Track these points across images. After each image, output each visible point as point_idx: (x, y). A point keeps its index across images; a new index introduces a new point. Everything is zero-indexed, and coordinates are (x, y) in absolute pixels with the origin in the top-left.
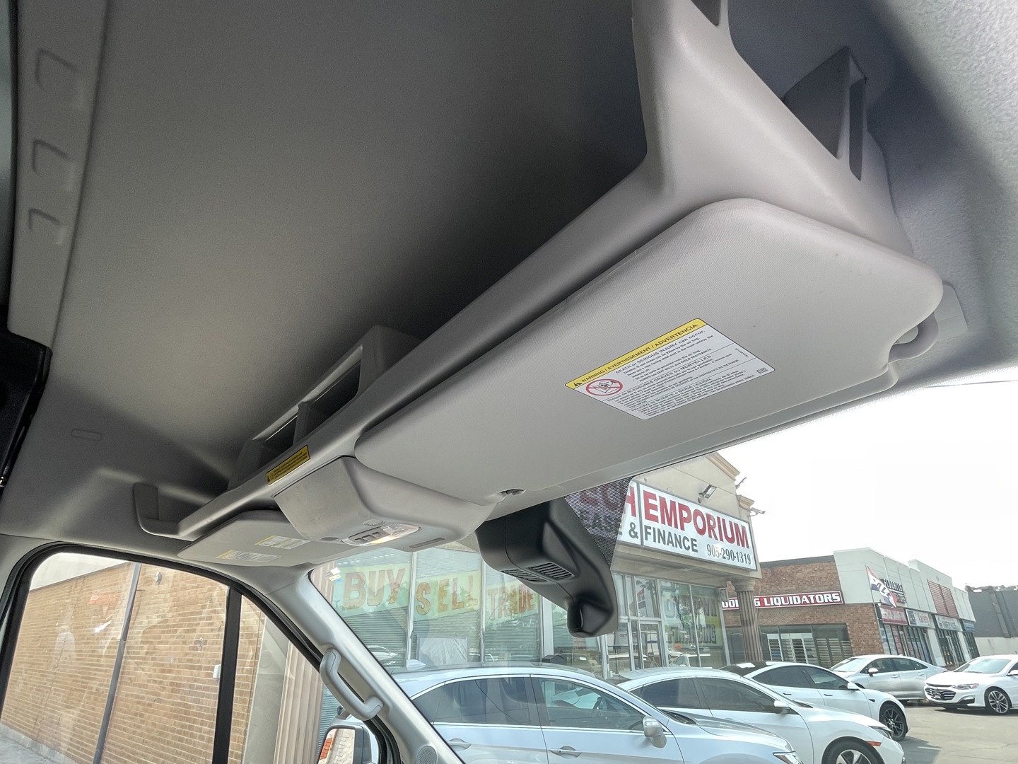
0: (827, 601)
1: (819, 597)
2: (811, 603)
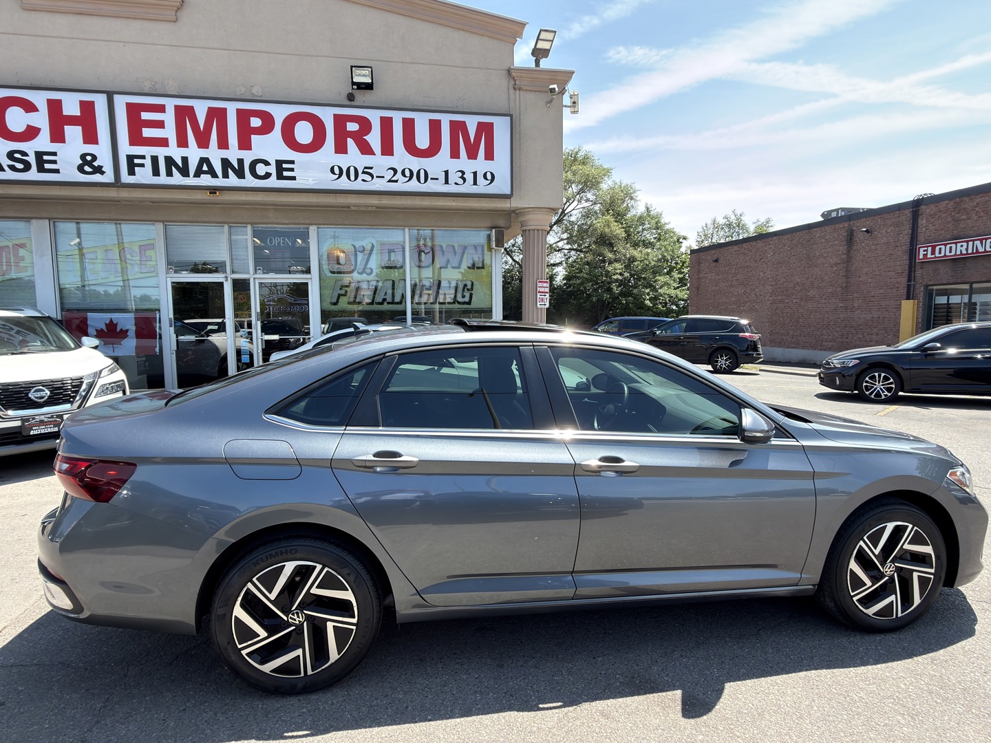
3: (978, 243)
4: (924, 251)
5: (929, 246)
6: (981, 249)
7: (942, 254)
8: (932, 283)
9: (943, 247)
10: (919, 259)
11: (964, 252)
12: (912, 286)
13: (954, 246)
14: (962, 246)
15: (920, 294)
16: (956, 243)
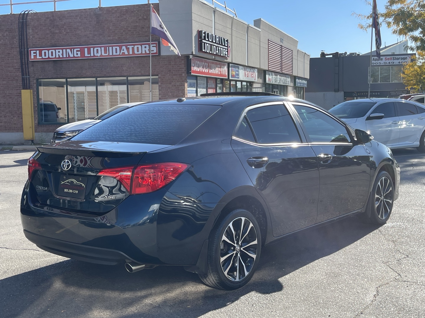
0: (144, 52)
1: (138, 48)
2: (129, 54)
3: (68, 50)
4: (34, 53)
5: (38, 50)
6: (71, 56)
7: (47, 57)
8: (42, 77)
9: (47, 51)
10: (31, 59)
11: (61, 56)
12: (28, 79)
13: (54, 51)
14: (59, 52)
15: (34, 85)
16: (55, 50)
